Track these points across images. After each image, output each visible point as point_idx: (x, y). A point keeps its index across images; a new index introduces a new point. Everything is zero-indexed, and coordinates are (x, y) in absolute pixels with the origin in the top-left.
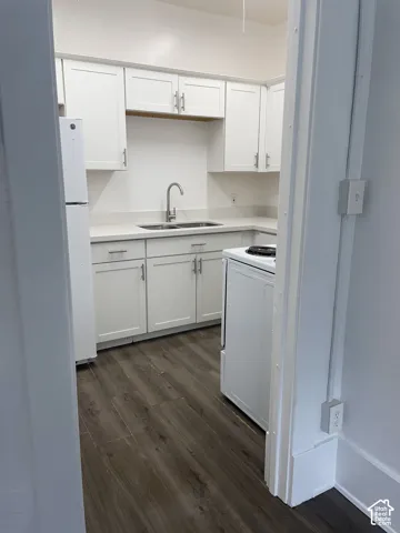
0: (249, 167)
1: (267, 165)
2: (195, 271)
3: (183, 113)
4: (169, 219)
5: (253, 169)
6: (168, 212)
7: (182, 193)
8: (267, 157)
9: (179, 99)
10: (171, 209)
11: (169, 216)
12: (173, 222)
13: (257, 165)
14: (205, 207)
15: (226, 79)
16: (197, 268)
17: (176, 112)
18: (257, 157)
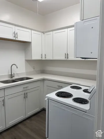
0: (39, 58)
1: (45, 58)
2: (25, 97)
3: (17, 39)
4: (12, 77)
5: (41, 59)
6: (11, 75)
7: (17, 68)
8: (45, 55)
9: (15, 34)
10: (13, 73)
11: (12, 76)
12: (14, 78)
13: (42, 57)
14: (25, 72)
15: (31, 29)
16: (25, 96)
17: (14, 39)
18: (42, 55)
